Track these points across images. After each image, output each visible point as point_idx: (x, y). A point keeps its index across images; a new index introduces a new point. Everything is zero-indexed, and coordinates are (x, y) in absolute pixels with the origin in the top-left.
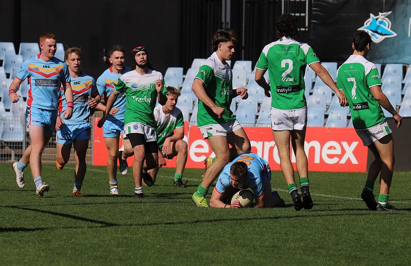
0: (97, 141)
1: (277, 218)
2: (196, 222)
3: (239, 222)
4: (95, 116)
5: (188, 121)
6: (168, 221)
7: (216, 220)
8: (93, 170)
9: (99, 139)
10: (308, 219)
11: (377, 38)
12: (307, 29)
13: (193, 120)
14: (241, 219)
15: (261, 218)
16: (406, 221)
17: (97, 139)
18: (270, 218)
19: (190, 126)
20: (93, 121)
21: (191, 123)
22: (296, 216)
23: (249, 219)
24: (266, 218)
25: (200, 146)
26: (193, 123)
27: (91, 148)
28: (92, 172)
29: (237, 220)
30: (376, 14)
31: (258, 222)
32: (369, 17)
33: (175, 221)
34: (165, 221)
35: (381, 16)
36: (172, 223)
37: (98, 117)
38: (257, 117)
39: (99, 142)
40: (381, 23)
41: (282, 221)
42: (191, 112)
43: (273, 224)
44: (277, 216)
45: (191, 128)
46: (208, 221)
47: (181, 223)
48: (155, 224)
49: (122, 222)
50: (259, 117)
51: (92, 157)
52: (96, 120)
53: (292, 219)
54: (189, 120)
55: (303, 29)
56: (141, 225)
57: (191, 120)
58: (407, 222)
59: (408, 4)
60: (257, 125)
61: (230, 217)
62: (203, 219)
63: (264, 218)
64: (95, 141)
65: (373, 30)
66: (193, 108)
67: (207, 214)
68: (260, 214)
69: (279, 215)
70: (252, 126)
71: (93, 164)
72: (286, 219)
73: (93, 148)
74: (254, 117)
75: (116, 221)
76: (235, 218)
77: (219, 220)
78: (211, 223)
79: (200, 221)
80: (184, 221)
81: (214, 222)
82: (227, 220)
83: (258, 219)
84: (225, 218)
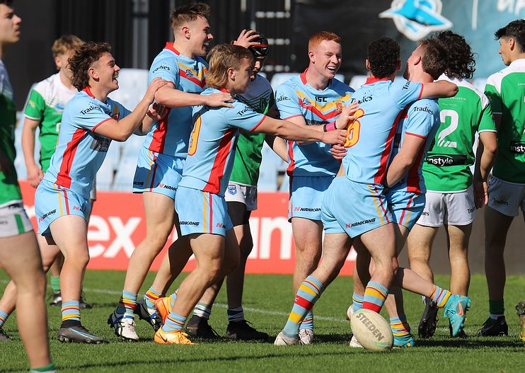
1: (234, 359)
2: (87, 366)
3: (165, 367)
7: (123, 364)
10: (290, 361)
11: (415, 31)
12: (288, 15)
14: (168, 361)
15: (206, 360)
16: (469, 364)
18: (221, 359)
22: (269, 356)
23: (183, 361)
24: (215, 359)
29: (161, 362)
31: (200, 365)
40: (421, 4)
41: (242, 363)
43: (227, 371)
44: (233, 356)
46: (109, 364)
53: (262, 360)
55: (280, 15)
58: (471, 367)
61: (148, 358)
62: (99, 361)
63: (210, 359)
65: (410, 15)
67: (106, 351)
68: (202, 352)
69: (237, 353)
72: (250, 361)
76: (157, 359)
77: (129, 363)
78: (114, 369)
79: (94, 365)
80: (64, 365)
81: (118, 367)
82: (143, 362)
83: (199, 360)
84: (139, 359)
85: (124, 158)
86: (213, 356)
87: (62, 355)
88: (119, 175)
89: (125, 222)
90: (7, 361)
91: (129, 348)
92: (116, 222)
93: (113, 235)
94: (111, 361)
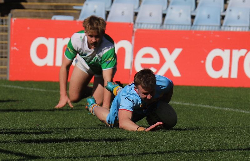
0: (15, 48)
2: (144, 154)
3: (199, 155)
4: (12, 16)
5: (132, 23)
6: (107, 153)
7: (169, 152)
8: (9, 86)
9: (16, 46)
13: (140, 22)
14: (201, 151)
15: (228, 150)
17: (14, 46)
18: (240, 149)
19: (135, 30)
20: (9, 23)
21: (136, 25)
23: (212, 150)
24: (235, 150)
25: (148, 56)
26: (139, 25)
27: (6, 57)
28: (7, 88)
29: (196, 151)
31: (224, 154)
33: (115, 153)
34: (102, 153)
36: (111, 156)
37: (16, 16)
38: (223, 17)
39: (17, 49)
42: (136, 11)
43: (244, 158)
45: (137, 32)
46: (159, 153)
47: (123, 155)
48: (89, 157)
49: (46, 155)
50: (226, 18)
51: (9, 70)
52: (13, 21)
54: (134, 22)
56: (71, 158)
57: (137, 21)
60: (222, 28)
61: (187, 148)
62: (152, 150)
63: (232, 150)
64: (12, 48)
66: (139, 6)
67: (157, 143)
68: (226, 144)
70: (217, 29)
71: (8, 79)
73: (9, 56)
74: (219, 18)
75: (39, 152)
76: (193, 149)
77: (173, 152)
78: (163, 156)
79: (148, 153)
80: (127, 153)
81: (166, 155)
82: (184, 151)
83: (224, 150)
84: (181, 149)
85: (170, 6)
86: (233, 147)
87: (125, 146)
88: (167, 18)
89: (171, 52)
90: (87, 149)
91: (174, 141)
92: (164, 51)
93: (163, 61)
94: (160, 151)
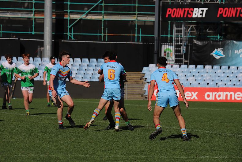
11: (217, 57)
30: (217, 49)
32: (214, 50)
35: (219, 49)
40: (219, 52)
59: (229, 46)
65: (216, 54)
